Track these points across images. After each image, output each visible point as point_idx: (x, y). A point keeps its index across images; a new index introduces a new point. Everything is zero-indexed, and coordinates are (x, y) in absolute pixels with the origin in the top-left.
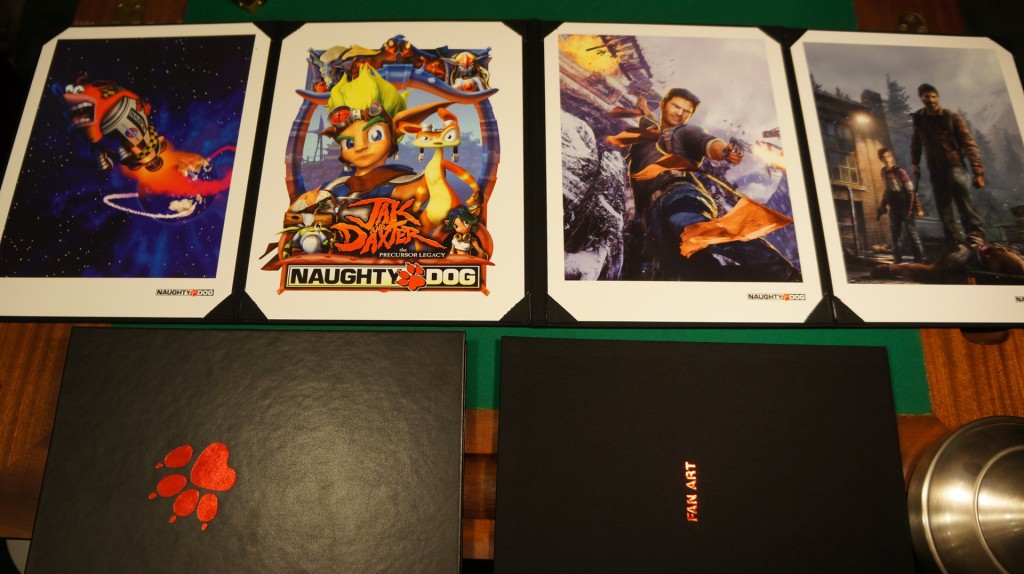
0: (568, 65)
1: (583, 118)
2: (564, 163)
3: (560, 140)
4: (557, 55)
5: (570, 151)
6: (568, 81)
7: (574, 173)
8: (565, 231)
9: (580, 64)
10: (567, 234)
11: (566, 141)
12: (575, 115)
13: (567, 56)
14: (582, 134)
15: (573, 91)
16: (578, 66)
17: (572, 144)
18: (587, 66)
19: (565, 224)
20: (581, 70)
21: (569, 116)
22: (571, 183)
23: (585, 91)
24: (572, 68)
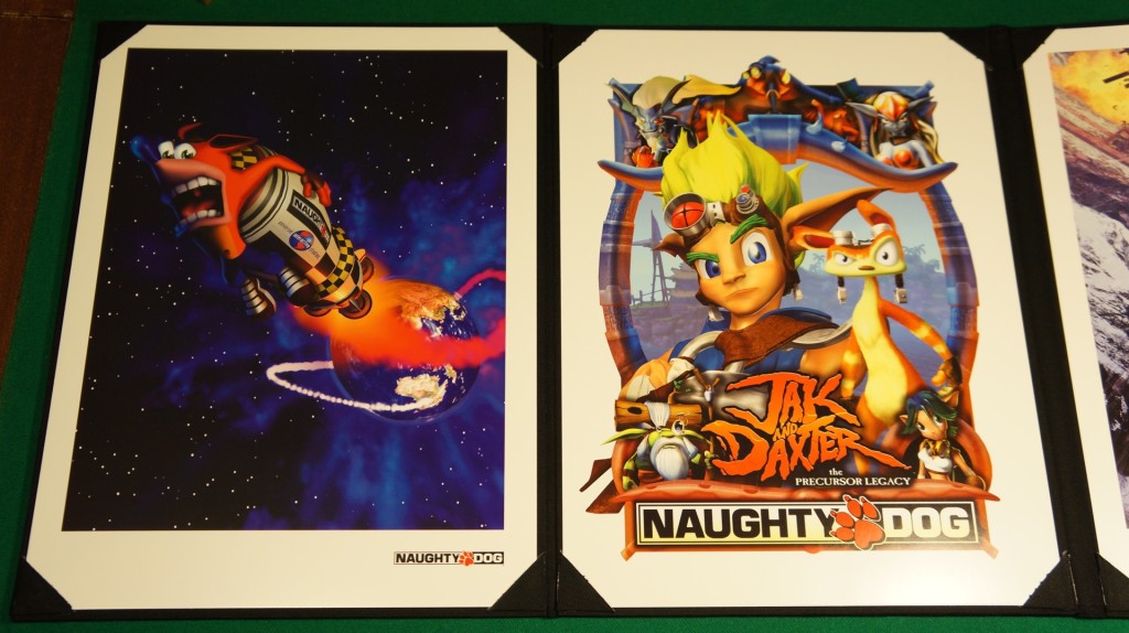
0: (1074, 112)
1: (1115, 216)
2: (1092, 303)
3: (1080, 261)
4: (1051, 95)
5: (1100, 280)
6: (1078, 144)
7: (1113, 323)
8: (1113, 434)
9: (1097, 110)
10: (1117, 439)
11: (1091, 262)
12: (1100, 210)
13: (1069, 95)
14: (1119, 246)
15: (1091, 163)
16: (1094, 113)
17: (1102, 265)
18: (1110, 113)
19: (1111, 422)
20: (1100, 122)
21: (1088, 213)
22: (1111, 341)
23: (1113, 163)
24: (1083, 118)
